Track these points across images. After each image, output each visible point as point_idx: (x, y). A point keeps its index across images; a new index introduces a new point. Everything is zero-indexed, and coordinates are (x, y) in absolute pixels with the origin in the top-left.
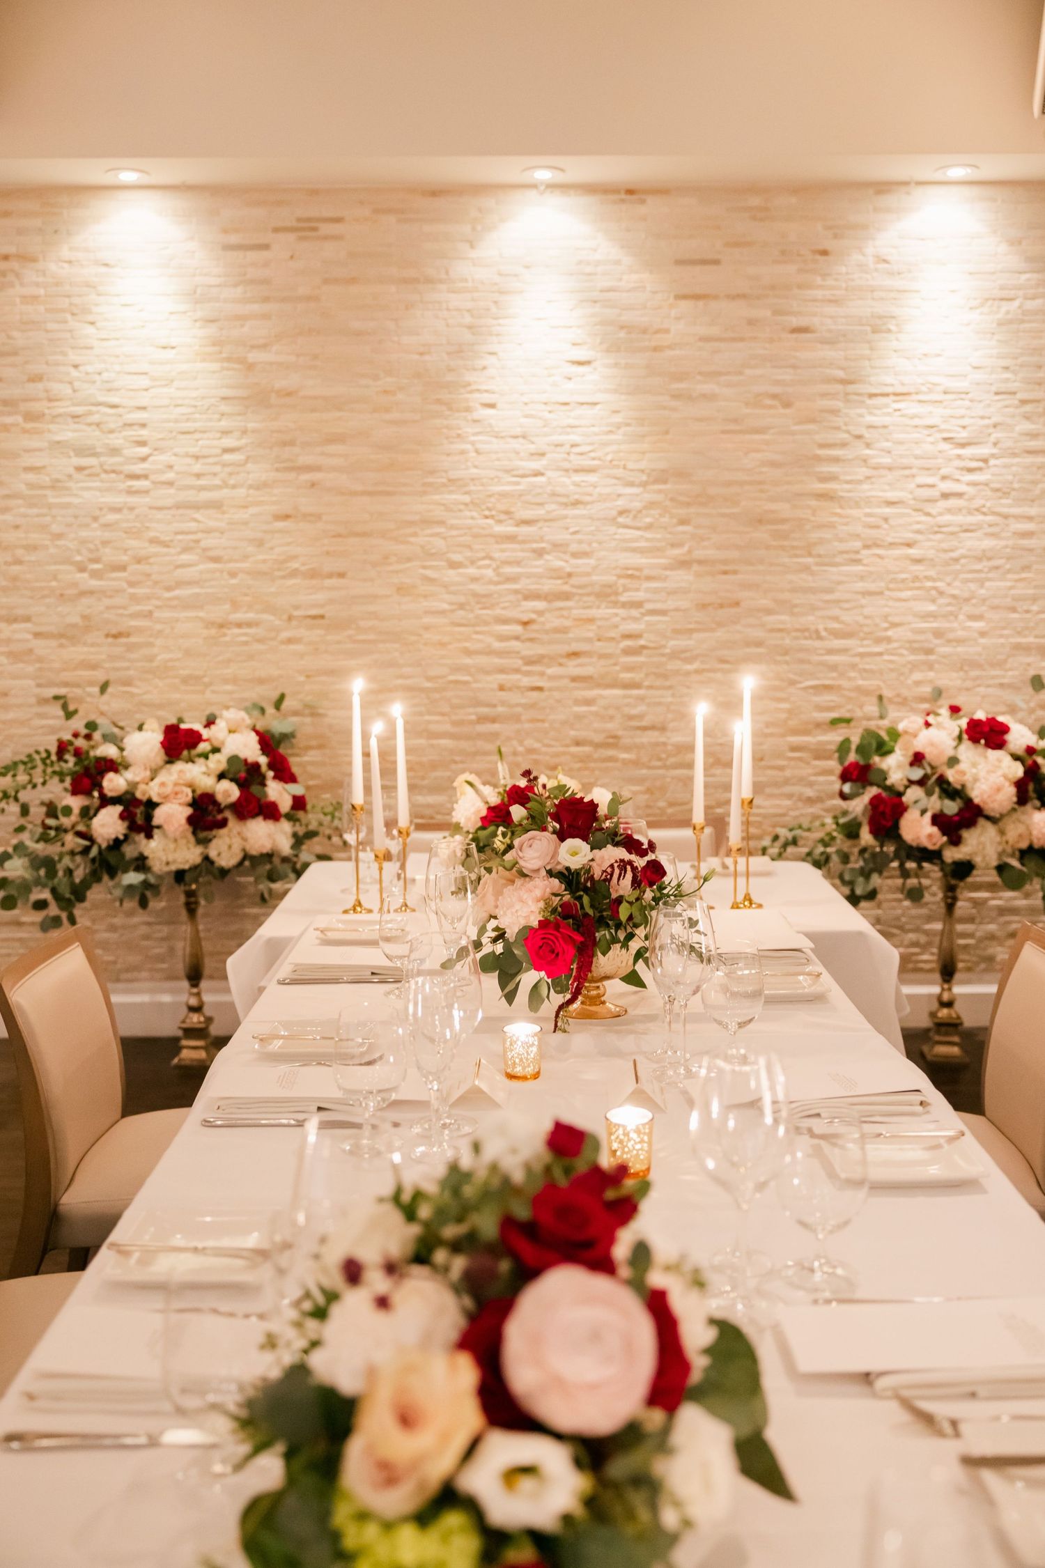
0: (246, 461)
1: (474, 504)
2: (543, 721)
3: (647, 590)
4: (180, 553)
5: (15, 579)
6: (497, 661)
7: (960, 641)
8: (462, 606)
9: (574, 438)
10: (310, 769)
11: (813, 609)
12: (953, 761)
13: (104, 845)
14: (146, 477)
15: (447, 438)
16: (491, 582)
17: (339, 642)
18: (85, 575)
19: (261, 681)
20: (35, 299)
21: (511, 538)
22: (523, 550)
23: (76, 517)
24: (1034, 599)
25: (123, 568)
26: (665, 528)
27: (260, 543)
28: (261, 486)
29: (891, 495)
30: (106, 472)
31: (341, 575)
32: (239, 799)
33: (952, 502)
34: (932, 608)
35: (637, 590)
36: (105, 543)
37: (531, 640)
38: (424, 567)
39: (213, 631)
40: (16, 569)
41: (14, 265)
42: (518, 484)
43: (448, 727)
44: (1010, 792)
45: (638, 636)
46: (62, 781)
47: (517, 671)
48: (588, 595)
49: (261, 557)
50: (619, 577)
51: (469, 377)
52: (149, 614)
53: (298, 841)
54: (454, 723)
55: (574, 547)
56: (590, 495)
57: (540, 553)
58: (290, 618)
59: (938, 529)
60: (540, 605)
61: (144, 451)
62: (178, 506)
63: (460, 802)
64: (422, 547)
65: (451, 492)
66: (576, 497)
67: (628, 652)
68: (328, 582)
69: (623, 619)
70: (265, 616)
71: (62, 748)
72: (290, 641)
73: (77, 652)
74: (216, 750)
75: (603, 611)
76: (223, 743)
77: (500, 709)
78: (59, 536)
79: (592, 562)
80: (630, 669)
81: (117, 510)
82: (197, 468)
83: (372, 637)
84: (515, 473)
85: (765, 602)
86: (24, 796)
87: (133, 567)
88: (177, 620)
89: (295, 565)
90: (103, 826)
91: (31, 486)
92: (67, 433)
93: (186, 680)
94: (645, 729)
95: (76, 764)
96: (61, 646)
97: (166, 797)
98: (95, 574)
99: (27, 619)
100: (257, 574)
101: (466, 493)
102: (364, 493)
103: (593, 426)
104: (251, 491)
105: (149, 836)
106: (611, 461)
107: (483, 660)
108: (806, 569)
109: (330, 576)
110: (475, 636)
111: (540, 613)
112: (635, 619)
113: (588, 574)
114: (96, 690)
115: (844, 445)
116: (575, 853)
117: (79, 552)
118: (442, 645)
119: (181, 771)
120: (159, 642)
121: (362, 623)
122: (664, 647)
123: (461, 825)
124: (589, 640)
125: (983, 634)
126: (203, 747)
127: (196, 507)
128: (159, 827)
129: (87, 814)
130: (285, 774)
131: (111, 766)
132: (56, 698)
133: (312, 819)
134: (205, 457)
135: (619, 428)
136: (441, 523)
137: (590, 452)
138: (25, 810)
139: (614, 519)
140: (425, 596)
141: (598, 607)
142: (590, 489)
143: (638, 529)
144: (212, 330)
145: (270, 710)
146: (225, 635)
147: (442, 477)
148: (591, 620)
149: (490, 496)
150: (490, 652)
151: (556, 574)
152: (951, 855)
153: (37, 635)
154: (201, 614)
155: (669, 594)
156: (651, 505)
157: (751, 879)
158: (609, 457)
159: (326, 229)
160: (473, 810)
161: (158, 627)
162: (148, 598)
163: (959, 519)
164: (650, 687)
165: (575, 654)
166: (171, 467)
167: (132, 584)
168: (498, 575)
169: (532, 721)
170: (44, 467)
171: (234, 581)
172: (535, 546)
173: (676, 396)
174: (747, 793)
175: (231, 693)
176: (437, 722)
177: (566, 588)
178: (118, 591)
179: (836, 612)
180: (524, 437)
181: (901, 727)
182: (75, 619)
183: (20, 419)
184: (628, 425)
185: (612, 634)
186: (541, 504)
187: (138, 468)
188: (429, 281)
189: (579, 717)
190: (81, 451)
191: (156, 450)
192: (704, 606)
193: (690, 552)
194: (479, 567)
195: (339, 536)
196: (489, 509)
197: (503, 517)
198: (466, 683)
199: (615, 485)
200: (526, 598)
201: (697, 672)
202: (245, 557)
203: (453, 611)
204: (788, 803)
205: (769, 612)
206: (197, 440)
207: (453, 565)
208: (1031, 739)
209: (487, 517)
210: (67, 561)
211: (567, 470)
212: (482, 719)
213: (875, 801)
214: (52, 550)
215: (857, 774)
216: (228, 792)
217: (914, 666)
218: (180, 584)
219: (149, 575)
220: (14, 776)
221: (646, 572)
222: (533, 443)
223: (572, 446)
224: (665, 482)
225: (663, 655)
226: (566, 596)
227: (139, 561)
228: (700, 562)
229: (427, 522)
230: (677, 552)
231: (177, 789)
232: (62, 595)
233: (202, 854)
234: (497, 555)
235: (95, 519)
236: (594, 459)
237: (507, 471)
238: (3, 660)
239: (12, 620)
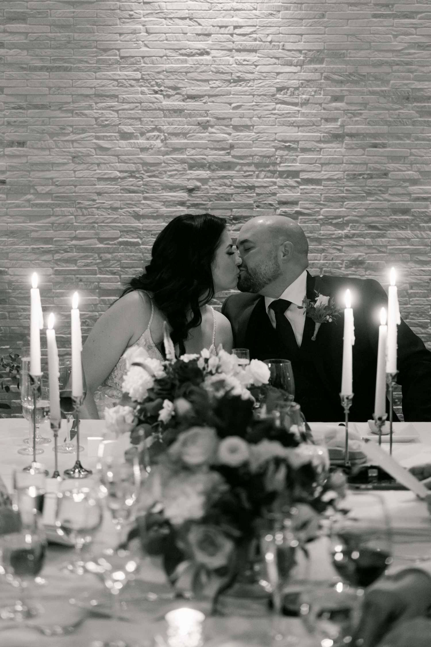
1: (145, 80)
3: (303, 161)
8: (132, 174)
9: (237, 20)
15: (120, 19)
16: (159, 152)
17: (18, 206)
21: (179, 112)
22: (189, 124)
26: (320, 104)
31: (21, 144)
35: (294, 161)
38: (98, 138)
42: (186, 61)
45: (295, 203)
48: (249, 164)
50: (277, 148)
55: (236, 121)
56: (253, 73)
57: (204, 126)
60: (204, 174)
63: (129, 373)
64: (96, 119)
65: (122, 69)
66: (238, 74)
68: (8, 150)
69: (281, 187)
75: (262, 180)
79: (253, 134)
84: (183, 51)
85: (411, 173)
101: (137, 70)
102: (41, 69)
103: (256, 9)
106: (271, 42)
109: (11, 144)
110: (144, 202)
111: (205, 181)
112: (292, 188)
113: (249, 146)
118: (114, 209)
121: (39, 189)
122: (318, 213)
123: (130, 395)
135: (279, 11)
136: (114, 97)
137: (252, 33)
139: (273, 95)
140: (99, 164)
141: (258, 177)
142: (251, 68)
143: (295, 104)
147: (116, 55)
148: (252, 188)
149: (159, 73)
151: (219, 145)
155: (323, 164)
156: (308, 83)
158: (269, 39)
160: (140, 382)
168: (166, 145)
172: (200, 119)
176: (109, 280)
177: (228, 158)
180: (191, 19)
184: (287, 9)
185: (270, 200)
186: (207, 81)
192: (354, 177)
193: (342, 126)
194: (148, 139)
196: (158, 85)
197: (171, 92)
198: (137, 244)
199: (275, 64)
200: (191, 167)
201: (347, 236)
203: (124, 178)
205: (414, 182)
207: (125, 136)
209: (156, 92)
211: (230, 50)
221: (302, 145)
222: (200, 24)
223: (235, 27)
224: (321, 61)
225: (317, 221)
226: (228, 166)
228: (351, 136)
229: (101, 96)
230: (330, 126)
234: (165, 127)
236: (255, 40)
237: (175, 50)
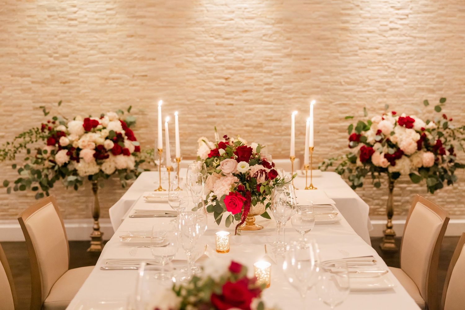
0: (116, 14)
1: (206, 32)
2: (233, 117)
3: (274, 66)
4: (89, 50)
5: (24, 60)
6: (215, 93)
7: (396, 86)
8: (201, 72)
9: (246, 5)
10: (142, 136)
11: (339, 73)
12: (393, 133)
13: (60, 165)
14: (75, 20)
15: (196, 5)
16: (213, 62)
17: (153, 86)
18: (52, 59)
19: (122, 101)
21: (221, 45)
22: (225, 50)
23: (48, 35)
24: (426, 70)
25: (67, 56)
26: (282, 41)
27: (121, 46)
28: (122, 24)
29: (370, 29)
30: (60, 17)
31: (154, 59)
32: (114, 147)
33: (394, 32)
34: (386, 73)
35: (270, 66)
36: (60, 46)
37: (229, 85)
38: (187, 56)
39: (103, 81)
40: (24, 56)
42: (223, 23)
43: (196, 120)
44: (415, 145)
45: (270, 84)
46: (43, 140)
47: (223, 97)
48: (251, 67)
49: (122, 52)
50: (263, 60)
52: (77, 74)
53: (137, 164)
54: (199, 118)
55: (246, 49)
56: (252, 28)
57: (232, 51)
58: (134, 76)
59: (388, 42)
60: (232, 71)
61: (75, 9)
62: (89, 31)
63: (200, 148)
64: (186, 48)
65: (197, 27)
66: (247, 29)
67: (267, 90)
68: (149, 62)
69: (265, 77)
70: (124, 75)
71: (43, 127)
72: (134, 85)
73: (49, 89)
74: (104, 128)
75: (257, 74)
76: (107, 125)
77: (216, 113)
78: (41, 43)
79: (252, 54)
80: (267, 97)
81: (65, 33)
82: (96, 16)
83: (166, 84)
84: (223, 19)
85: (320, 71)
86: (28, 146)
87: (71, 56)
88: (88, 77)
89: (135, 55)
90: (60, 158)
91: (30, 23)
93: (92, 101)
94: (273, 120)
95: (49, 133)
96: (43, 87)
97: (85, 147)
98: (56, 58)
99: (29, 76)
100: (120, 59)
101: (204, 27)
102: (163, 27)
104: (118, 26)
105: (78, 162)
106: (260, 15)
107: (209, 93)
108: (336, 58)
109: (150, 59)
110: (207, 84)
111: (232, 75)
112: (270, 77)
113: (251, 59)
114: (57, 104)
115: (351, 9)
116: (243, 167)
117: (49, 49)
118: (194, 87)
119: (91, 136)
120: (82, 85)
121: (162, 78)
122: (280, 88)
123: (200, 157)
124: (251, 85)
125: (405, 84)
126: (99, 127)
127: (96, 32)
128: (82, 158)
129: (53, 153)
130: (132, 137)
131: (63, 134)
132: (41, 107)
133: (142, 155)
134: (99, 12)
136: (193, 39)
137: (253, 11)
138: (29, 152)
139: (262, 38)
140: (187, 68)
141: (255, 72)
142: (252, 26)
143: (271, 41)
145: (126, 113)
146: (107, 83)
147: (194, 21)
148: (252, 78)
149: (213, 28)
150: (213, 90)
151: (238, 59)
152: (392, 170)
153: (33, 82)
154: (98, 74)
155: (283, 67)
156: (276, 32)
157: (313, 179)
158: (259, 13)
160: (205, 151)
161: (81, 79)
162: (77, 68)
163: (397, 38)
164: (275, 104)
165: (246, 91)
166: (86, 16)
167: (71, 62)
168: (216, 59)
169: (229, 117)
170: (35, 16)
171: (111, 62)
172: (230, 48)
174: (311, 145)
175: (110, 105)
176: (192, 117)
177: (242, 65)
178: (65, 65)
179: (348, 75)
180: (226, 5)
181: (373, 120)
182: (48, 76)
185: (261, 83)
186: (232, 32)
187: (73, 16)
189: (247, 116)
190: (50, 9)
191: (80, 9)
192: (296, 72)
193: (291, 51)
194: (208, 57)
195: (153, 44)
196: (212, 33)
197: (218, 37)
198: (203, 102)
199: (262, 24)
200: (227, 69)
201: (293, 98)
202: (115, 52)
203: (198, 74)
204: (328, 149)
205: (322, 74)
206: (96, 5)
207: (198, 56)
208: (423, 125)
209: (211, 37)
210: (44, 53)
211: (243, 18)
212: (210, 116)
213: (362, 149)
214: (39, 49)
215: (356, 138)
216: (109, 144)
217: (378, 96)
218: (90, 62)
219: (77, 59)
220: (24, 138)
221: (274, 59)
222: (229, 7)
223: (245, 9)
224: (281, 23)
225: (280, 91)
226: (242, 68)
227: (73, 53)
228: (295, 55)
229: (188, 38)
230: (286, 51)
231: (89, 143)
232: (43, 67)
233: (99, 169)
234: (215, 52)
235: (56, 36)
236: (253, 14)
237: (220, 18)
238: (19, 92)
239: (23, 76)
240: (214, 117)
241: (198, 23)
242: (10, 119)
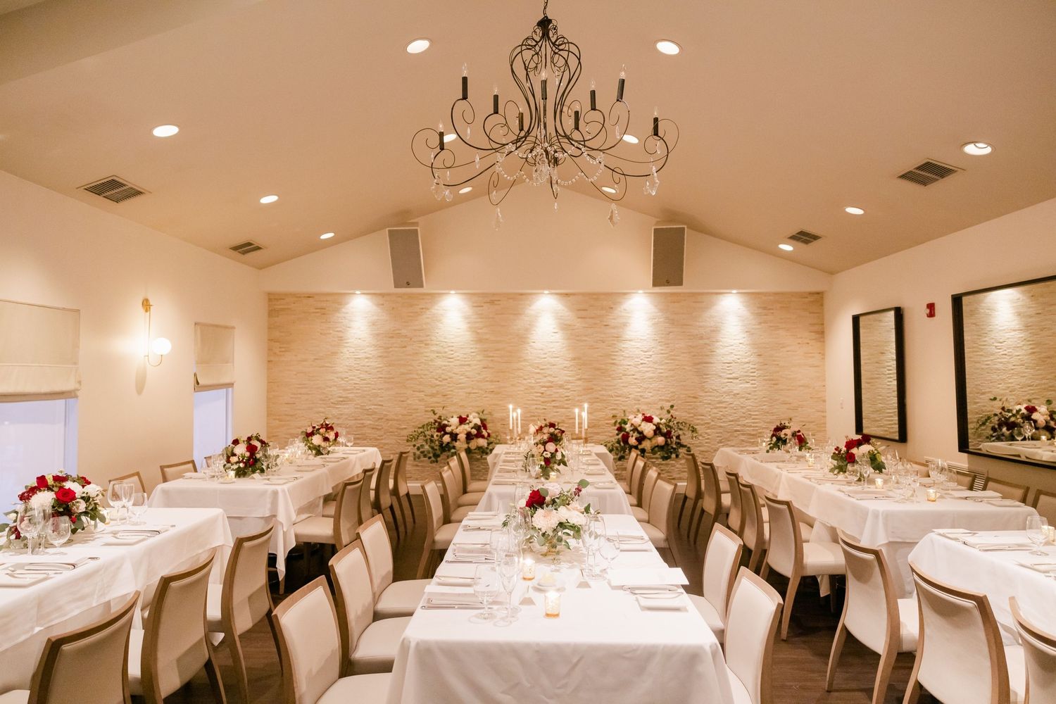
0: (477, 355)
1: (530, 365)
3: (571, 386)
4: (460, 376)
5: (421, 382)
6: (535, 402)
7: (646, 398)
8: (527, 389)
9: (554, 350)
10: (490, 428)
11: (611, 390)
12: (640, 425)
13: (445, 444)
14: (453, 358)
15: (524, 350)
16: (534, 384)
18: (437, 381)
19: (478, 407)
20: (428, 318)
21: (539, 373)
22: (541, 376)
23: (436, 368)
24: (664, 388)
25: (446, 380)
26: (575, 371)
27: (479, 374)
28: (480, 361)
29: (629, 364)
30: (443, 357)
31: (498, 381)
32: (476, 434)
33: (643, 365)
34: (639, 390)
35: (569, 385)
36: (443, 374)
37: (543, 397)
38: (518, 380)
39: (467, 395)
40: (421, 380)
41: (424, 310)
42: (540, 361)
44: (652, 432)
45: (569, 396)
46: (435, 429)
48: (557, 387)
49: (479, 377)
50: (564, 382)
51: (529, 336)
52: (451, 391)
53: (489, 444)
54: (524, 417)
55: (554, 375)
57: (546, 377)
58: (486, 392)
59: (640, 371)
60: (546, 389)
61: (453, 352)
62: (461, 365)
64: (518, 375)
66: (554, 364)
67: (567, 400)
69: (566, 392)
70: (480, 391)
71: (436, 421)
72: (485, 397)
73: (435, 399)
74: (471, 422)
75: (561, 391)
77: (536, 414)
78: (432, 372)
79: (558, 379)
80: (567, 404)
81: (445, 366)
82: (465, 356)
83: (505, 396)
84: (540, 358)
85: (599, 389)
87: (449, 380)
88: (459, 392)
89: (487, 379)
90: (445, 439)
91: (426, 360)
92: (434, 348)
93: (460, 406)
95: (438, 425)
96: (432, 398)
97: (461, 433)
98: (440, 381)
99: (423, 391)
100: (478, 381)
101: (528, 363)
102: (504, 363)
103: (558, 347)
104: (477, 362)
105: (456, 442)
106: (562, 356)
107: (532, 402)
108: (609, 381)
109: (495, 382)
110: (531, 396)
111: (546, 391)
112: (568, 393)
113: (557, 382)
114: (440, 408)
115: (617, 352)
117: (436, 376)
118: (522, 398)
119: (463, 427)
120: (455, 397)
122: (575, 399)
124: (557, 398)
125: (652, 396)
126: (468, 421)
127: (464, 365)
128: (458, 440)
129: (441, 437)
130: (485, 428)
131: (446, 426)
132: (431, 410)
133: (491, 439)
134: (467, 354)
135: (564, 348)
136: (522, 370)
137: (558, 353)
139: (563, 369)
140: (518, 387)
141: (559, 390)
142: (557, 362)
143: (569, 371)
144: (469, 325)
145: (481, 414)
146: (470, 396)
147: (522, 359)
148: (558, 393)
149: (534, 363)
150: (534, 400)
151: (549, 382)
152: (640, 447)
153: (425, 395)
154: (465, 391)
155: (576, 386)
156: (572, 366)
158: (562, 354)
159: (496, 302)
161: (454, 394)
162: (452, 387)
163: (646, 369)
165: (554, 401)
166: (459, 356)
167: (448, 384)
168: (536, 382)
170: (429, 356)
171: (473, 383)
172: (544, 375)
173: (578, 340)
174: (586, 427)
175: (473, 409)
177: (552, 385)
178: (445, 385)
179: (616, 391)
180: (542, 350)
181: (629, 418)
182: (435, 392)
183: (423, 345)
184: (566, 347)
185: (563, 396)
186: (546, 365)
187: (451, 356)
188: (520, 314)
189: (555, 416)
191: (455, 352)
193: (581, 377)
194: (531, 380)
195: (498, 372)
196: (533, 366)
197: (537, 368)
199: (563, 361)
200: (542, 387)
202: (476, 377)
203: (525, 390)
204: (605, 437)
205: (600, 391)
206: (465, 350)
207: (525, 379)
208: (659, 421)
209: (533, 368)
210: (433, 378)
211: (552, 358)
212: (531, 416)
213: (623, 435)
214: (430, 376)
215: (620, 429)
216: (474, 432)
217: (635, 404)
218: (460, 383)
219: (452, 381)
220: (424, 428)
221: (571, 381)
222: (544, 351)
223: (553, 352)
224: (575, 360)
226: (552, 387)
227: (450, 378)
228: (584, 379)
229: (519, 369)
230: (579, 377)
231: (463, 431)
232: (432, 386)
233: (468, 446)
234: (535, 377)
235: (440, 368)
236: (558, 355)
237: (538, 358)
238: (417, 401)
239: (420, 392)
240: (534, 416)
241: (525, 360)
242: (411, 417)
